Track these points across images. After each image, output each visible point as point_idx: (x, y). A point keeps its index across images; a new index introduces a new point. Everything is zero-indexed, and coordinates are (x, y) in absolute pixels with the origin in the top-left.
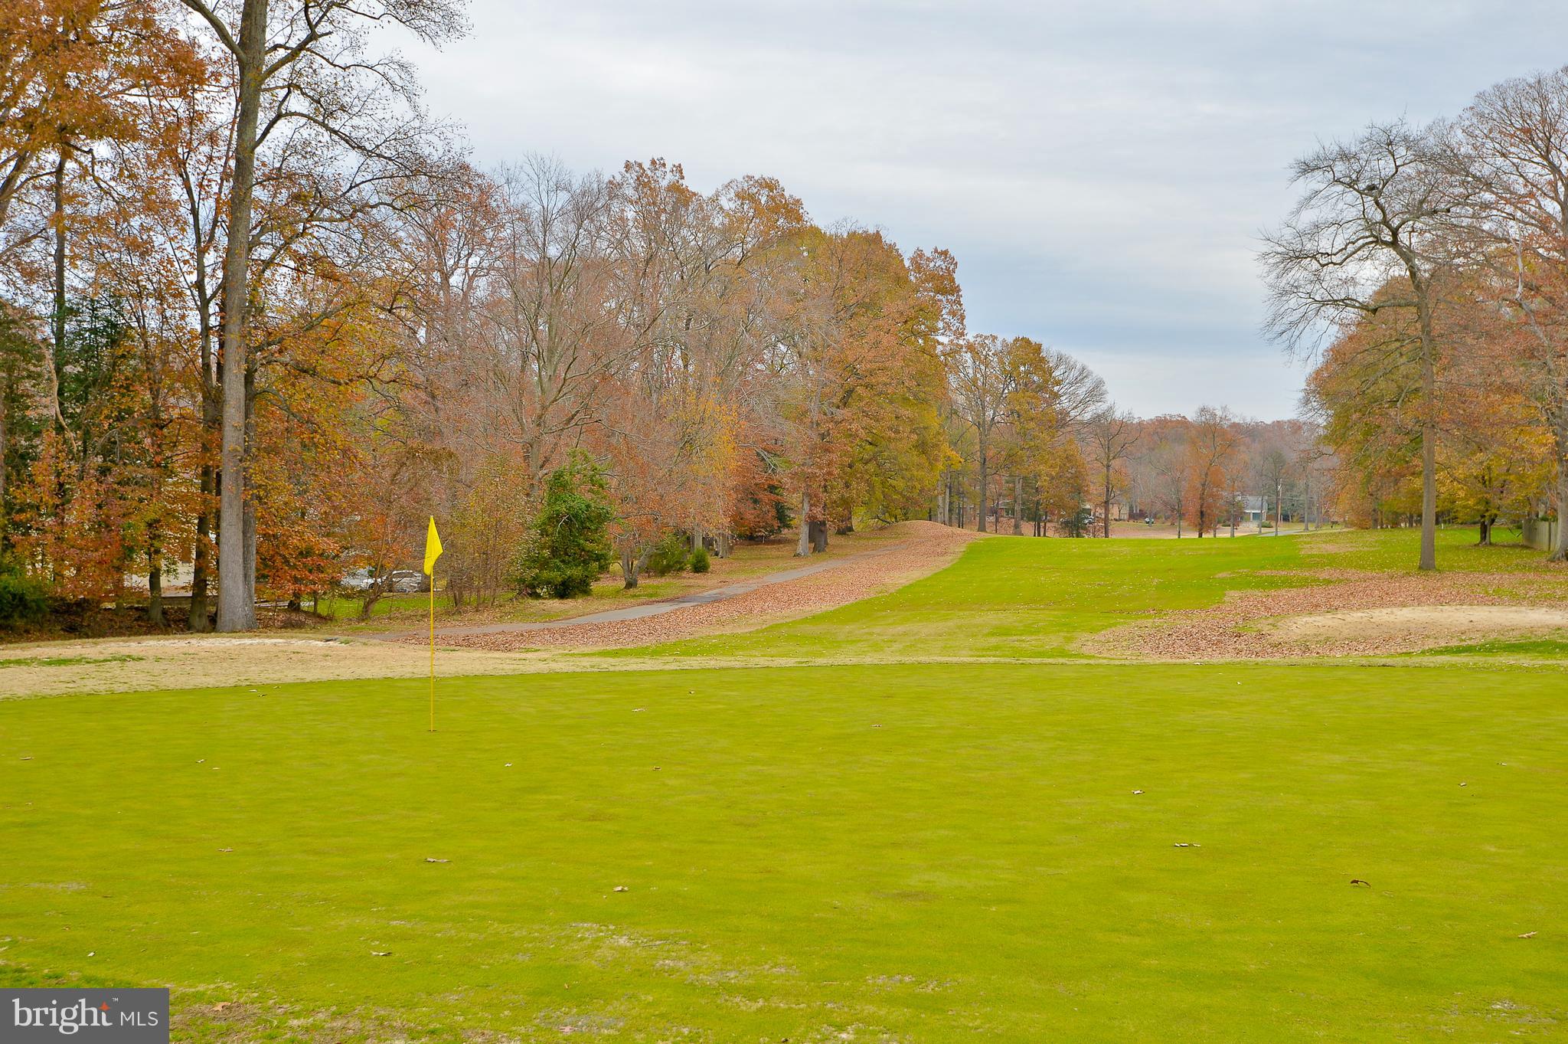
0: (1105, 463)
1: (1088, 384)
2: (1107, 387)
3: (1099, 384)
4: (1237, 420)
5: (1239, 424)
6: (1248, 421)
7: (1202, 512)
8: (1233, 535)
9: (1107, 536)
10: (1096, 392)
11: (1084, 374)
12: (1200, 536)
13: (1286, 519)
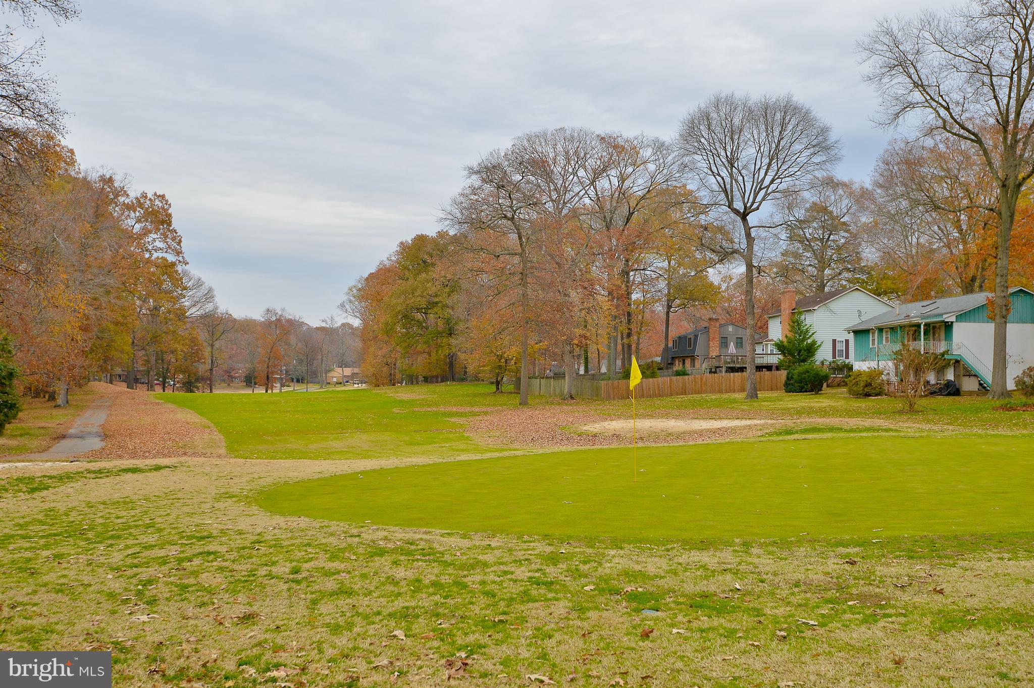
0: (211, 343)
1: (204, 290)
2: (216, 293)
3: (210, 290)
4: (290, 317)
5: (291, 320)
6: (297, 318)
7: (268, 377)
8: (281, 391)
9: (211, 391)
10: (209, 296)
11: (199, 284)
12: (267, 391)
13: (298, 381)
